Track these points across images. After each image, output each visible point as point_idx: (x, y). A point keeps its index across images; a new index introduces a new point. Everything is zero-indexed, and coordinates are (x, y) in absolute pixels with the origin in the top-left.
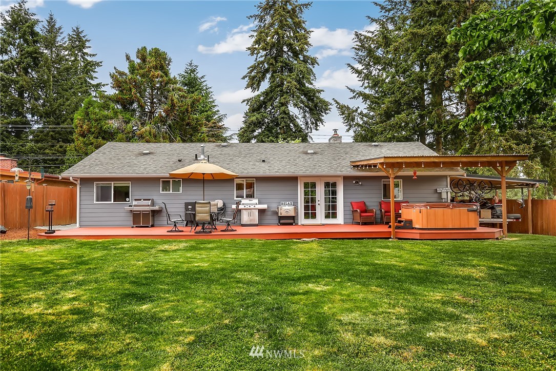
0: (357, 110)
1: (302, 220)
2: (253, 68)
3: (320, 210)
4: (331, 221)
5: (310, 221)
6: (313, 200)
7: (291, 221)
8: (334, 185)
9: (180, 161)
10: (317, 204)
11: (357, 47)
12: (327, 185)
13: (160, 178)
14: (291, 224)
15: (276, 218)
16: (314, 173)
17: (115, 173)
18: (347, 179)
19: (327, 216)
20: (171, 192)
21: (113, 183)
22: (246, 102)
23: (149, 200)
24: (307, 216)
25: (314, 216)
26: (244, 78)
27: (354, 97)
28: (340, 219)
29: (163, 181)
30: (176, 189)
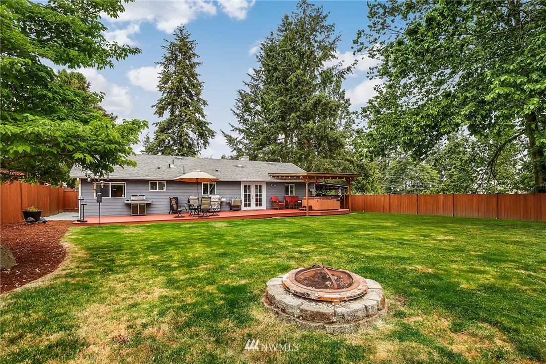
0: (236, 139)
1: (243, 208)
2: (161, 101)
3: (253, 202)
4: (259, 208)
5: (247, 208)
6: (249, 196)
7: (237, 209)
8: (260, 187)
9: (159, 168)
10: (251, 198)
11: (238, 99)
12: (256, 186)
13: (148, 181)
14: (238, 210)
15: (228, 206)
16: (249, 179)
17: (116, 175)
18: (268, 183)
19: (257, 205)
20: (158, 190)
21: (110, 183)
22: (155, 125)
23: (144, 196)
24: (245, 205)
25: (249, 205)
26: (153, 107)
27: (234, 130)
28: (264, 207)
29: (151, 183)
30: (161, 188)
